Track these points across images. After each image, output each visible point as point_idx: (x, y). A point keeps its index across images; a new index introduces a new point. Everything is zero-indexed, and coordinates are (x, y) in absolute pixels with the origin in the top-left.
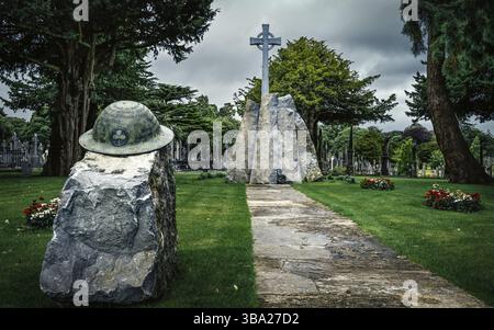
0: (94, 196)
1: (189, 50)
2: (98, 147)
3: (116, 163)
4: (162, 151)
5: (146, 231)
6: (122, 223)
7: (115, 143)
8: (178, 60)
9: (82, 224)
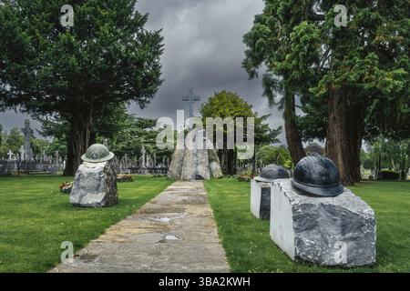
0: (86, 175)
1: (148, 102)
2: (88, 160)
3: (93, 165)
4: (110, 161)
5: (102, 186)
6: (95, 183)
7: (93, 158)
8: (142, 108)
9: (82, 184)
